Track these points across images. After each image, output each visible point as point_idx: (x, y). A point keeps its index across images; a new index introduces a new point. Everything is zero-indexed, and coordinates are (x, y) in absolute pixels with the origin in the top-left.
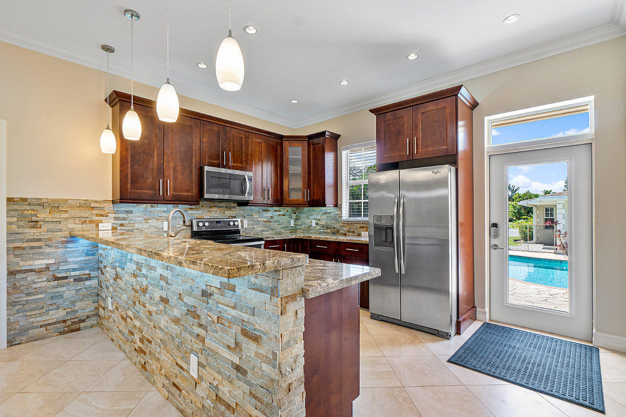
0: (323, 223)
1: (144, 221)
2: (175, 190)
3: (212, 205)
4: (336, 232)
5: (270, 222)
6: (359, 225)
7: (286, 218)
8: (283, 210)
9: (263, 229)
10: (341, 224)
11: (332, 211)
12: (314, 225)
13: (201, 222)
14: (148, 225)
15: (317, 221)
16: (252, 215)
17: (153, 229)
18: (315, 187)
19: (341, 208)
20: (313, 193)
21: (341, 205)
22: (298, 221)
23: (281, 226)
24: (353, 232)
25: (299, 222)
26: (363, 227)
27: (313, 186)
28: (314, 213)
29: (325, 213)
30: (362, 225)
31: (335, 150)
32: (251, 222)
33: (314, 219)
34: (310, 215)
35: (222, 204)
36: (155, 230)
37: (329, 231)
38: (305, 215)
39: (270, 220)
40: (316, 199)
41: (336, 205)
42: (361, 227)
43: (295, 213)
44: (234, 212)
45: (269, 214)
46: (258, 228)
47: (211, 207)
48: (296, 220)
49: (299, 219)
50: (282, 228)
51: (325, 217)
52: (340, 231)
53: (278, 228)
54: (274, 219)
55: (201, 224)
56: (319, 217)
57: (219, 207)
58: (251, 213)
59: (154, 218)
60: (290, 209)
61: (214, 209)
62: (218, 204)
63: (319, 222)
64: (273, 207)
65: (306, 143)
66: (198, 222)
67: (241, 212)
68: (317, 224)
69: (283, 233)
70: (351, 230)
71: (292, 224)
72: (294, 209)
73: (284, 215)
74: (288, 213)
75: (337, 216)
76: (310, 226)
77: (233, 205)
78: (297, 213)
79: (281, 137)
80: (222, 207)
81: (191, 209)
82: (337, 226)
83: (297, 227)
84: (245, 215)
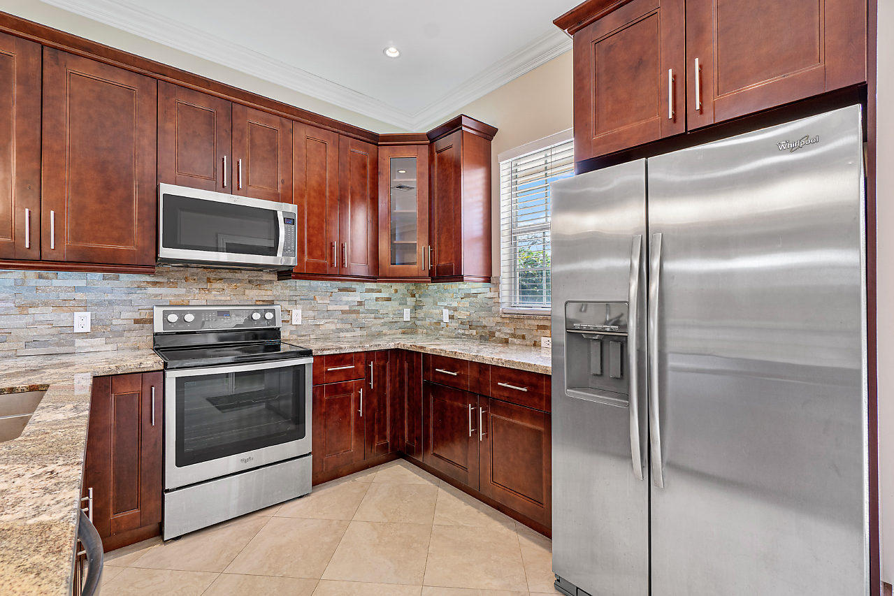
0: (463, 315)
1: (16, 311)
2: (76, 238)
3: (212, 275)
4: (487, 337)
5: (358, 312)
6: (536, 323)
7: (393, 305)
8: (387, 289)
9: (339, 326)
10: (499, 320)
11: (481, 290)
12: (446, 319)
13: (175, 312)
14: (28, 319)
15: (452, 312)
16: (314, 299)
17: (44, 330)
18: (443, 240)
19: (497, 284)
20: (439, 251)
21: (498, 278)
22: (418, 311)
23: (382, 321)
24: (523, 337)
25: (421, 314)
26: (544, 327)
27: (439, 238)
28: (446, 294)
29: (468, 295)
30: (542, 323)
31: (486, 162)
32: (311, 313)
33: (446, 307)
34: (440, 300)
35: (238, 275)
36: (48, 331)
37: (474, 332)
38: (431, 300)
39: (357, 308)
40: (444, 266)
41: (488, 279)
42: (540, 327)
43: (413, 296)
44: (269, 293)
45: (354, 298)
46: (329, 326)
47: (209, 280)
48: (416, 308)
49: (421, 307)
50: (384, 324)
51: (466, 302)
52: (497, 334)
53: (375, 325)
54: (367, 307)
55: (173, 318)
56: (455, 304)
57: (229, 281)
58: (311, 295)
59: (46, 304)
60: (401, 287)
61: (218, 285)
62: (230, 275)
63: (455, 314)
64: (364, 281)
65: (425, 150)
66: (166, 314)
67: (287, 292)
68: (451, 317)
69: (385, 335)
70: (519, 333)
71: (407, 317)
72: (412, 287)
73: (389, 299)
74: (399, 295)
75: (490, 302)
76: (438, 323)
77: (266, 277)
78: (417, 295)
79: (375, 140)
80: (239, 280)
81: (155, 284)
82: (489, 322)
83: (418, 323)
84: (295, 298)
